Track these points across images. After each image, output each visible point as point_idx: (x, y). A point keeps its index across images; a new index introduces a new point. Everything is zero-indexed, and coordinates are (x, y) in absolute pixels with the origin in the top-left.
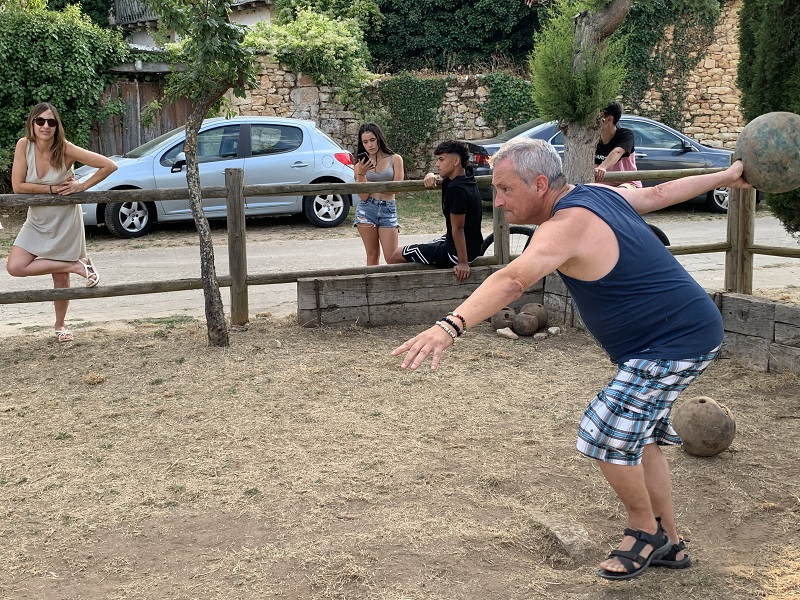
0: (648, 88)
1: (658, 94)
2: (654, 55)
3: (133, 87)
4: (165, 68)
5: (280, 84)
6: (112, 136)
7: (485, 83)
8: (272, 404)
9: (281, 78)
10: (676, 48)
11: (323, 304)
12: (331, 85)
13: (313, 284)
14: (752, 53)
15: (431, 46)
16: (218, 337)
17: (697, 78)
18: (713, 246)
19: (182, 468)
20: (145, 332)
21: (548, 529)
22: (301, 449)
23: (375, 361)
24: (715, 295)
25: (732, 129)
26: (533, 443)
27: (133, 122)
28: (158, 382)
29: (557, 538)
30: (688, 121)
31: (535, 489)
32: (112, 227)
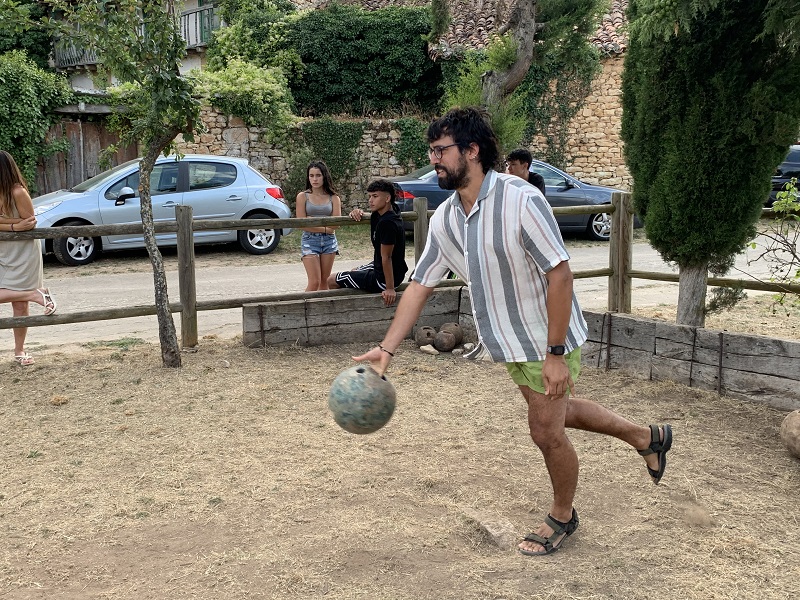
0: (536, 133)
1: (544, 139)
2: (540, 104)
3: (75, 126)
4: (106, 110)
5: (213, 125)
6: (56, 171)
7: (396, 127)
8: (226, 419)
9: (214, 120)
10: (559, 99)
11: (267, 327)
12: (260, 126)
13: (258, 310)
14: (633, 110)
15: (348, 93)
16: (172, 359)
17: (577, 125)
18: (598, 271)
19: (149, 480)
20: (102, 354)
21: (479, 524)
22: (256, 461)
23: (316, 377)
24: (605, 315)
25: (606, 168)
26: (459, 447)
27: (77, 159)
28: (119, 402)
29: (487, 531)
30: (569, 161)
31: (465, 488)
32: (60, 256)
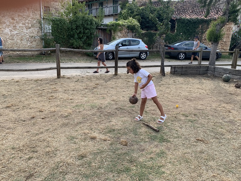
2: (197, 30)
3: (100, 31)
4: (106, 28)
5: (126, 32)
10: (201, 29)
11: (176, 70)
12: (135, 33)
13: (174, 67)
16: (164, 75)
